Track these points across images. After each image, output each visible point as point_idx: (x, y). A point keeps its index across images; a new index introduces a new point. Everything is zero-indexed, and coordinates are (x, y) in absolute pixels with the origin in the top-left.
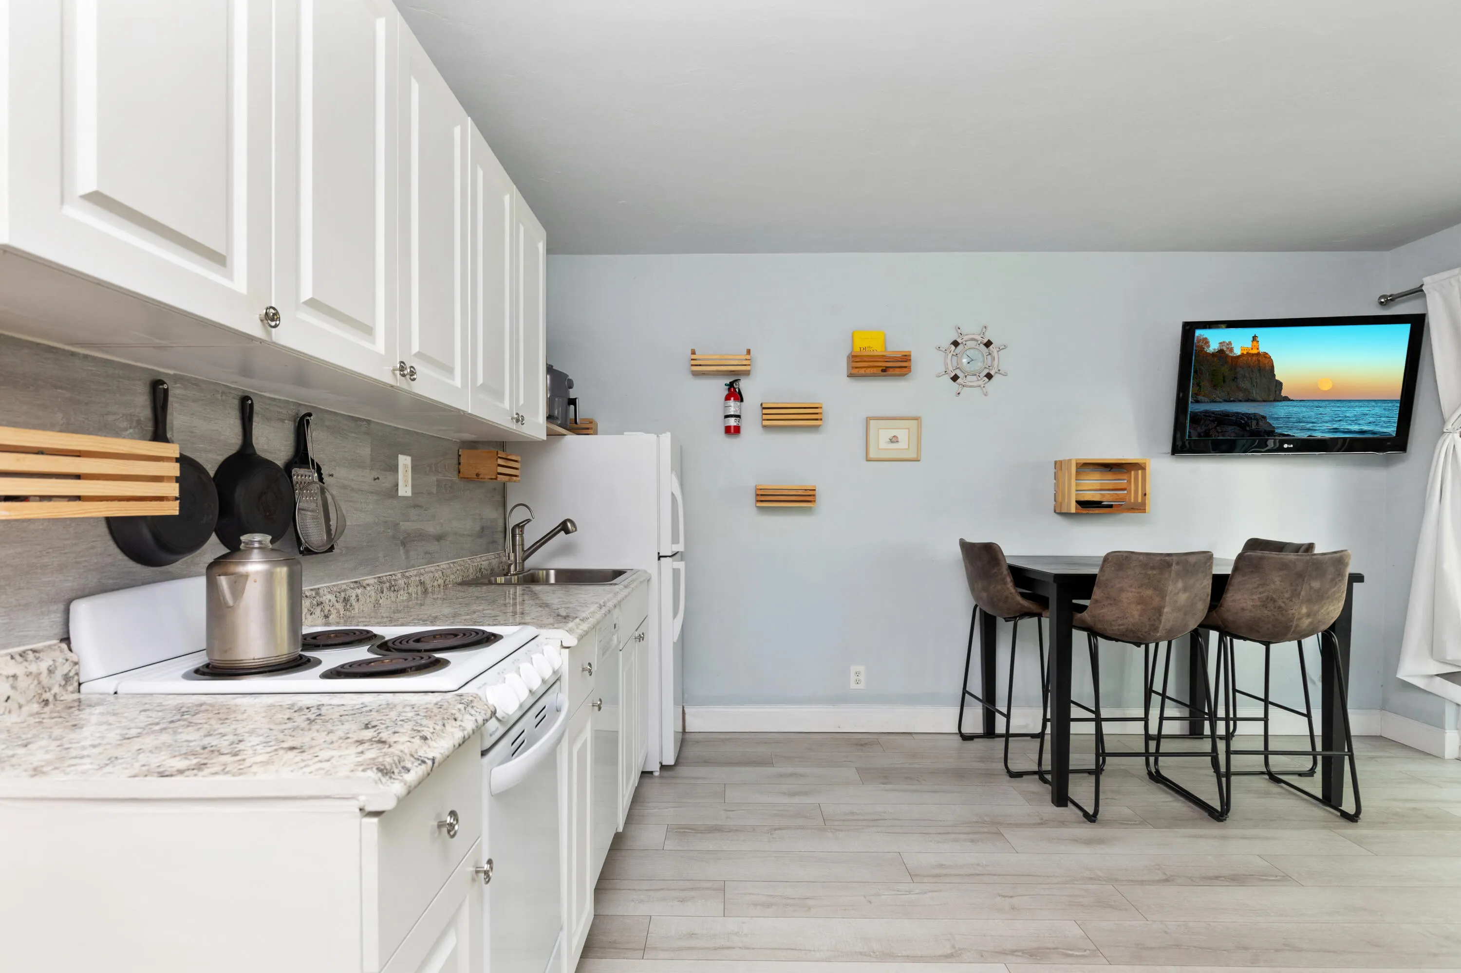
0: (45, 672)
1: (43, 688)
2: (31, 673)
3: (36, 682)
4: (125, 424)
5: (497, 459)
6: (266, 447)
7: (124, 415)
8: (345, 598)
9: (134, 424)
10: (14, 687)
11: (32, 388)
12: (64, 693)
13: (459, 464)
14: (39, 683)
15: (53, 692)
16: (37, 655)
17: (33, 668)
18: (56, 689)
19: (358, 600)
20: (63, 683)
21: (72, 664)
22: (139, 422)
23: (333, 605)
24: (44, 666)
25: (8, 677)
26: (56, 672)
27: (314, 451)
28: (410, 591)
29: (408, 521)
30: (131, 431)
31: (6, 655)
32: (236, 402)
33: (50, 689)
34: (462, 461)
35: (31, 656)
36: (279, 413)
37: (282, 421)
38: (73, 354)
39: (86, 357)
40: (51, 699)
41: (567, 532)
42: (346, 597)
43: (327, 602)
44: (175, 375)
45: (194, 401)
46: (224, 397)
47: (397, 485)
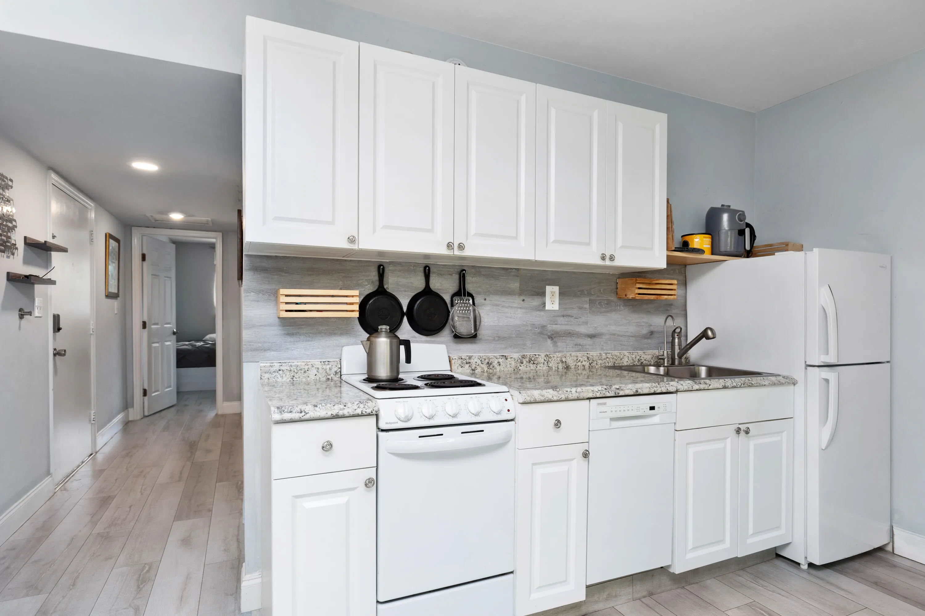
0: (328, 369)
1: (328, 374)
2: (323, 368)
3: (325, 372)
4: (366, 283)
5: (636, 284)
6: (440, 288)
7: (366, 280)
8: (488, 362)
9: (371, 283)
10: (317, 372)
11: (331, 274)
12: (335, 377)
13: (617, 288)
14: (326, 372)
15: (331, 376)
16: (329, 363)
17: (324, 367)
18: (332, 375)
19: (500, 365)
20: (335, 374)
21: (338, 368)
22: (372, 282)
23: (478, 365)
24: (328, 367)
25: (316, 368)
26: (332, 370)
27: (469, 287)
28: (550, 365)
29: (556, 324)
30: (369, 286)
31: (320, 361)
32: (422, 269)
33: (330, 375)
34: (618, 287)
35: (327, 363)
36: (448, 271)
37: (451, 275)
38: (346, 260)
39: (351, 261)
40: (330, 378)
41: (708, 338)
42: (490, 362)
43: (474, 362)
44: (389, 261)
45: (399, 271)
46: (415, 268)
47: (545, 303)
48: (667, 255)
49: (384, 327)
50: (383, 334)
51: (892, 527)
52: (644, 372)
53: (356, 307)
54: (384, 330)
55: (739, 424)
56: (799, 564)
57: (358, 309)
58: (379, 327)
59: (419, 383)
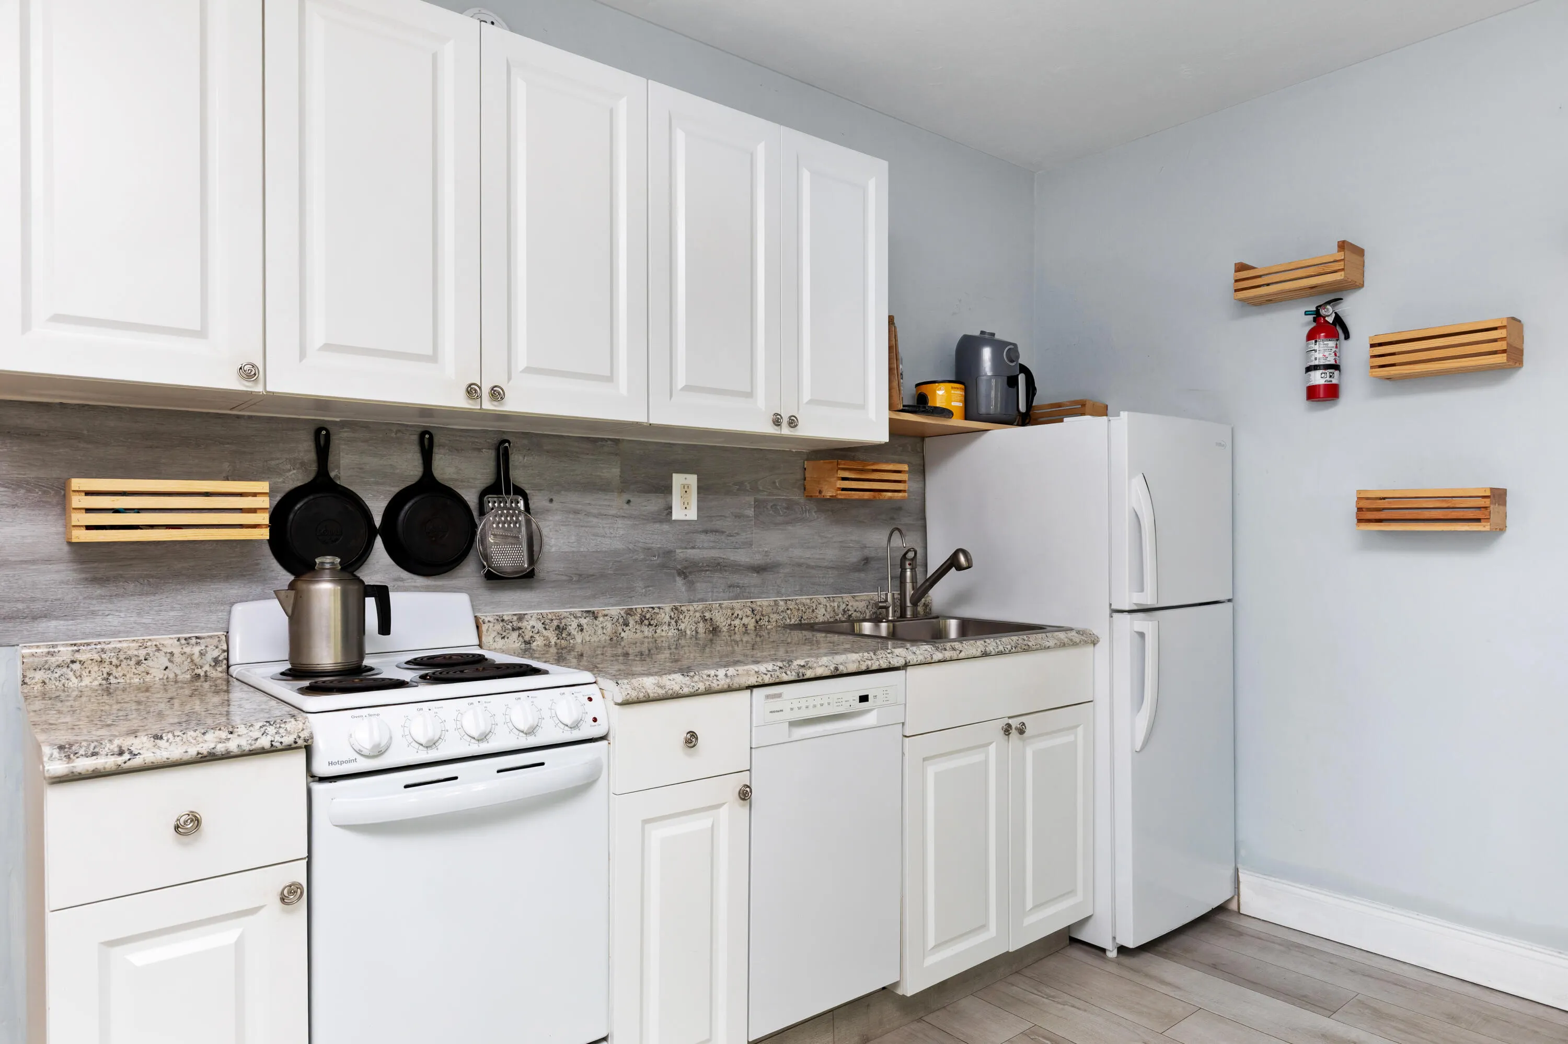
0: (197, 654)
1: (196, 665)
2: (185, 653)
3: (189, 660)
4: (288, 467)
5: (837, 471)
6: (455, 476)
7: (287, 459)
8: (558, 626)
9: (298, 466)
10: (170, 661)
11: (203, 446)
12: (214, 672)
13: (805, 479)
14: (192, 661)
15: (204, 669)
16: (199, 641)
17: (187, 650)
18: (206, 668)
19: (582, 630)
20: (213, 664)
21: (221, 651)
22: (303, 464)
23: (538, 633)
24: (196, 650)
25: (166, 653)
26: (207, 655)
27: (518, 476)
28: (682, 626)
29: (693, 548)
30: (295, 471)
31: (175, 638)
32: (415, 438)
33: (201, 667)
34: (807, 475)
35: (194, 641)
36: (473, 443)
37: (479, 450)
38: (238, 417)
39: (250, 417)
40: (202, 674)
41: (960, 568)
42: (561, 626)
43: (529, 627)
44: (341, 421)
45: (363, 441)
46: (399, 435)
47: (671, 508)
48: (890, 419)
49: (328, 559)
50: (327, 575)
51: (1237, 870)
52: (852, 632)
53: (264, 518)
54: (328, 566)
55: (1009, 718)
56: (1103, 950)
57: (267, 522)
58: (318, 560)
59: (408, 675)
